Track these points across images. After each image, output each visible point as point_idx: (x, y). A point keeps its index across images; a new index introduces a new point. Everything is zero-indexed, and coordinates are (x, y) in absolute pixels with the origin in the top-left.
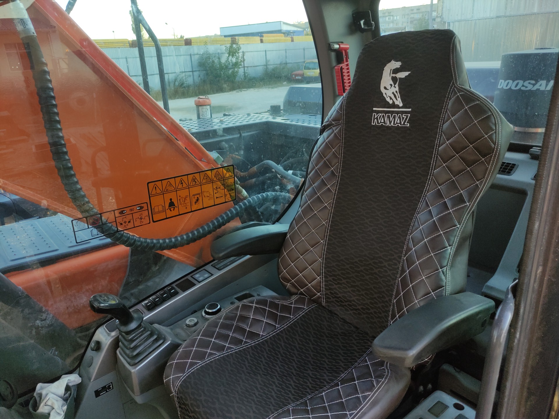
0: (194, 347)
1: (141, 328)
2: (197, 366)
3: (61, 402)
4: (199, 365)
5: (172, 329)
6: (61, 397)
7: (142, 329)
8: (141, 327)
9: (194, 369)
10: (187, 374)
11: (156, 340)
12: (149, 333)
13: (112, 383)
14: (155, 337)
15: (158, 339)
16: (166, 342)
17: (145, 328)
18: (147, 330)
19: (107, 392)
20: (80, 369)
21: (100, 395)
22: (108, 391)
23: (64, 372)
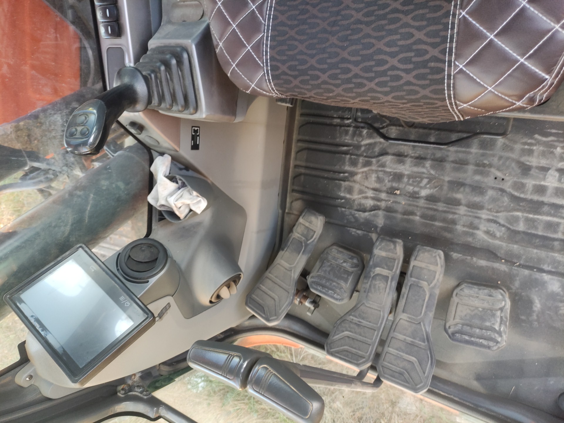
0: (232, 25)
1: (151, 78)
2: (267, 45)
3: (184, 192)
4: (267, 40)
5: (170, 22)
6: (179, 188)
7: (153, 76)
8: (149, 77)
9: (266, 52)
10: (267, 65)
11: (180, 63)
12: (163, 68)
13: (193, 127)
14: (174, 62)
15: (178, 59)
16: (189, 50)
17: (153, 71)
18: (157, 70)
19: (199, 136)
20: (155, 150)
21: (198, 145)
22: (199, 134)
23: (147, 167)
